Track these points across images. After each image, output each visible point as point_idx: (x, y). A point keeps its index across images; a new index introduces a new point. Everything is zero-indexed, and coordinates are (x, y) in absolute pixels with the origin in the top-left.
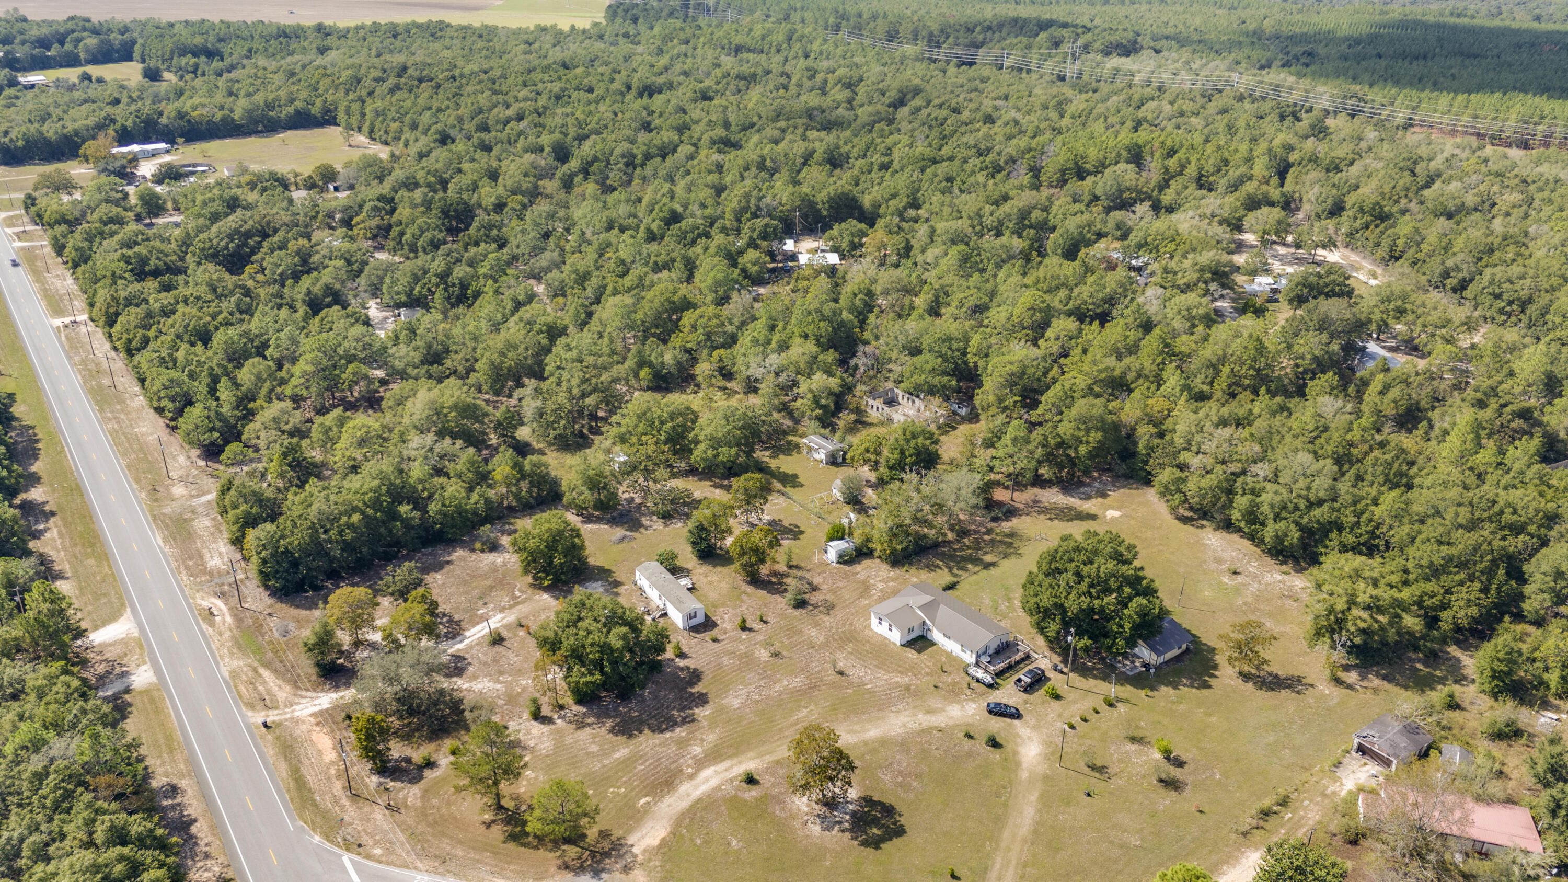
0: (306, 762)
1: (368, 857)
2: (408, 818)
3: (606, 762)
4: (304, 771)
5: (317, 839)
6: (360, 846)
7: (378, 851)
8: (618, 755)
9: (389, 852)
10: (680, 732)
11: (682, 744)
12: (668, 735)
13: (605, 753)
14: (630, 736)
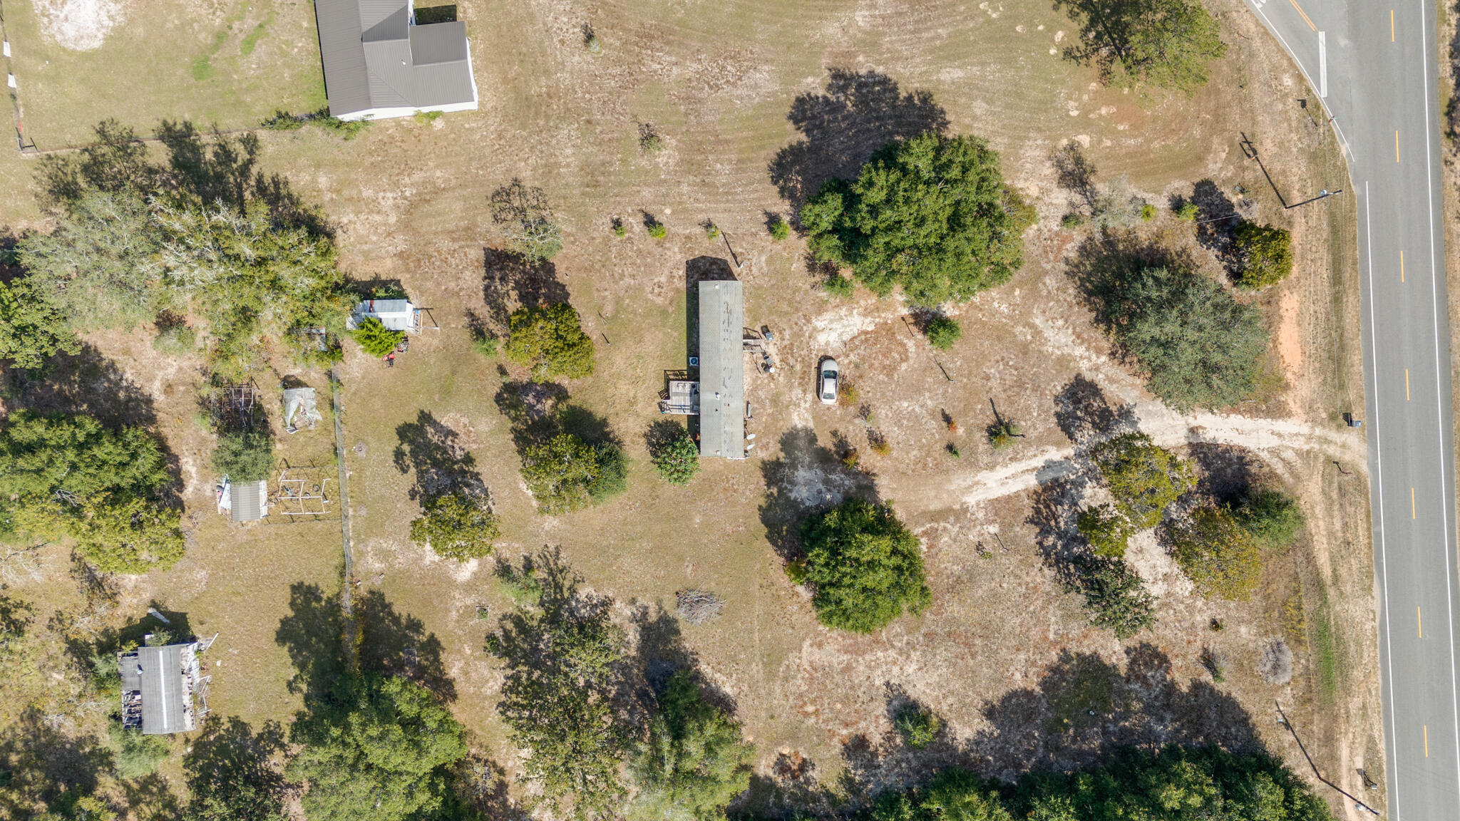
0: (1321, 308)
1: (1300, 78)
2: (1236, 122)
3: (976, 70)
4: (1326, 290)
5: (1345, 148)
6: (1304, 104)
7: (1288, 81)
8: (958, 74)
9: (1276, 72)
10: (863, 65)
11: (870, 42)
12: (880, 70)
13: (969, 88)
14: (926, 98)
